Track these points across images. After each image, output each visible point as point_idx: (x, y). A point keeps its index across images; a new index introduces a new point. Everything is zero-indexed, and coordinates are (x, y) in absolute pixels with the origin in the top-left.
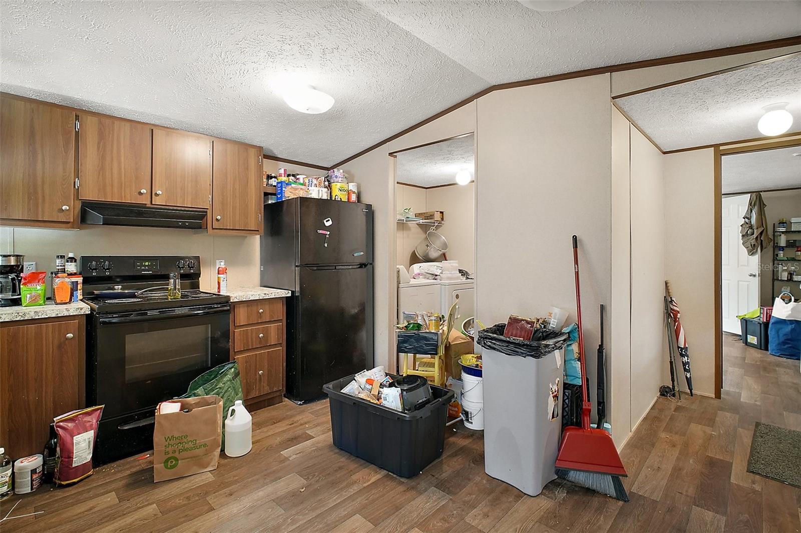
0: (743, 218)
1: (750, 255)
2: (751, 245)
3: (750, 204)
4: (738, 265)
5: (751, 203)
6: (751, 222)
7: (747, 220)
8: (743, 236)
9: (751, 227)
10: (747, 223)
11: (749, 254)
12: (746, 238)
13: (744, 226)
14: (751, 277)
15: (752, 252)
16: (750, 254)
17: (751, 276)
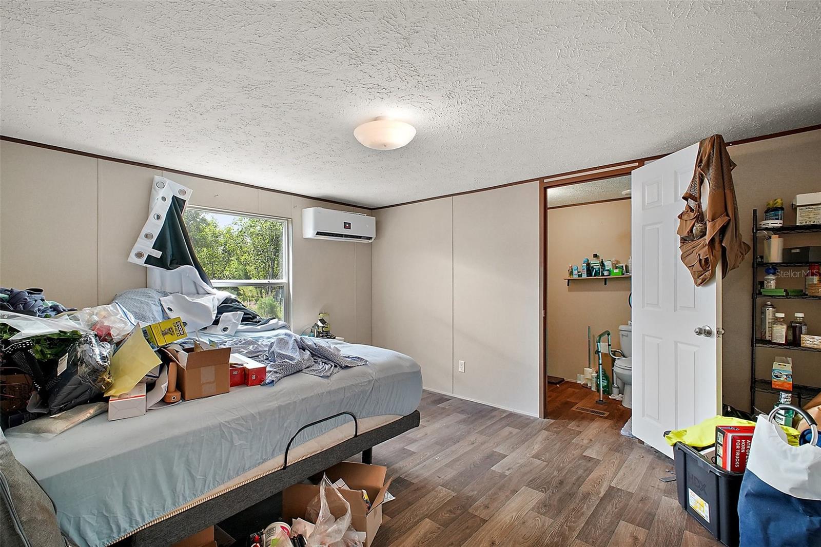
0: (683, 198)
1: (699, 285)
2: (700, 260)
3: (699, 162)
4: (676, 306)
5: (701, 161)
6: (699, 206)
7: (692, 203)
8: (684, 240)
9: (700, 218)
10: (692, 210)
11: (696, 283)
12: (689, 245)
13: (685, 217)
14: (702, 336)
15: (703, 279)
16: (699, 281)
17: (699, 333)
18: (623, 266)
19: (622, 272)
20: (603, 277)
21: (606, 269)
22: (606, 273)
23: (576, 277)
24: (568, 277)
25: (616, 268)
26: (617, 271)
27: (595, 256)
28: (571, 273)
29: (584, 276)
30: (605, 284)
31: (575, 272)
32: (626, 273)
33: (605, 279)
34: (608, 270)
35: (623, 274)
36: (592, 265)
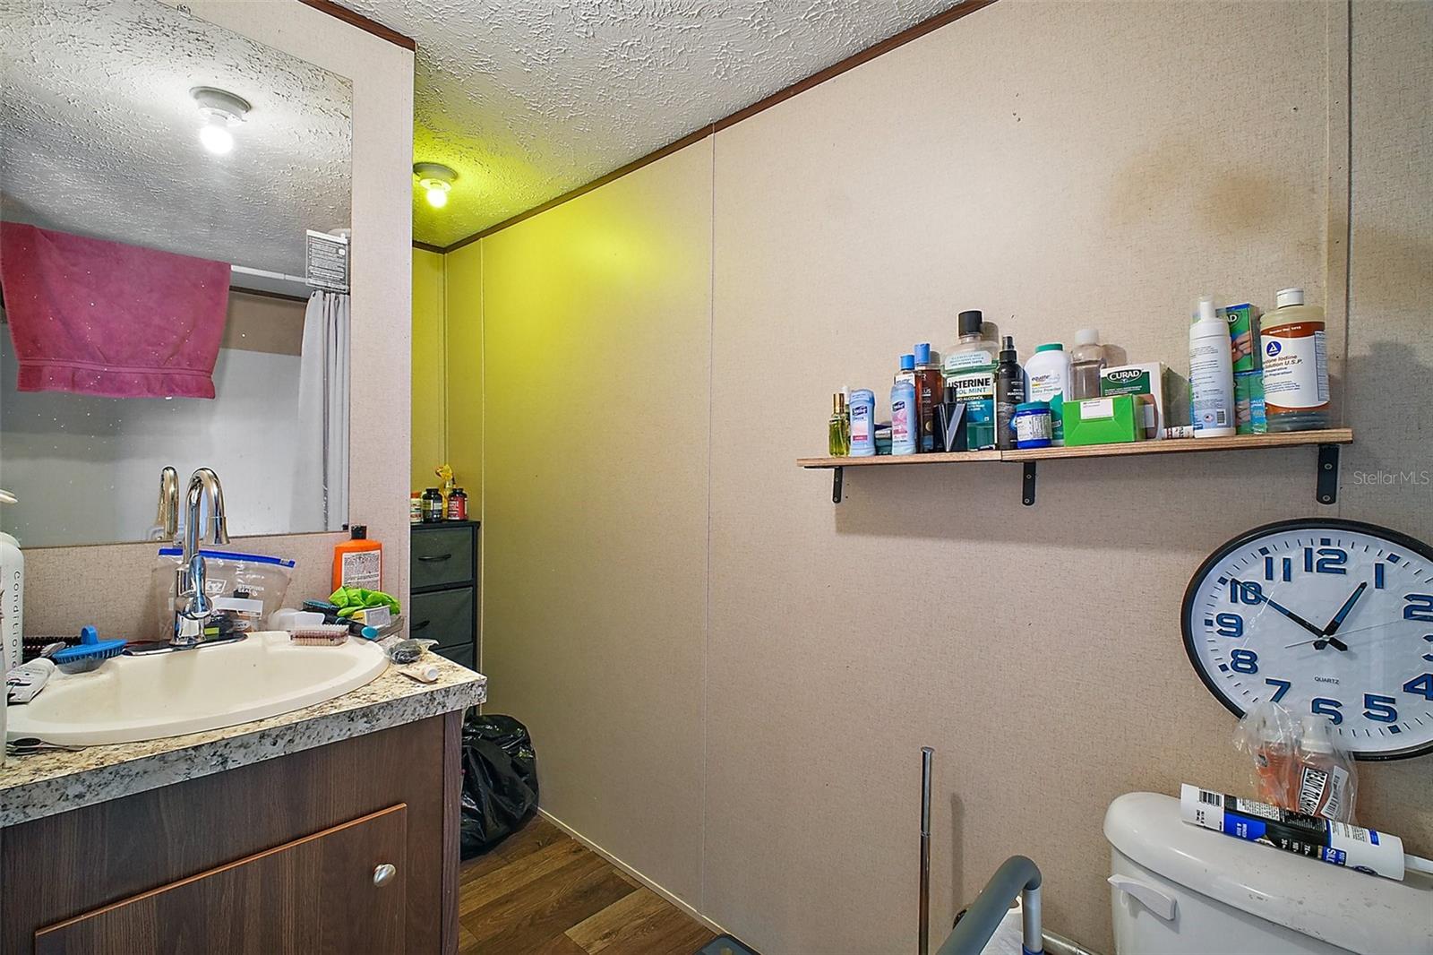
18: (1145, 377)
19: (1139, 417)
20: (1009, 455)
21: (1034, 398)
22: (1027, 427)
23: (860, 452)
24: (823, 451)
25: (1097, 388)
26: (1100, 408)
27: (973, 324)
28: (839, 434)
29: (903, 449)
30: (1029, 496)
31: (860, 426)
32: (1168, 425)
33: (1030, 466)
34: (1042, 409)
35: (1147, 434)
36: (951, 381)
